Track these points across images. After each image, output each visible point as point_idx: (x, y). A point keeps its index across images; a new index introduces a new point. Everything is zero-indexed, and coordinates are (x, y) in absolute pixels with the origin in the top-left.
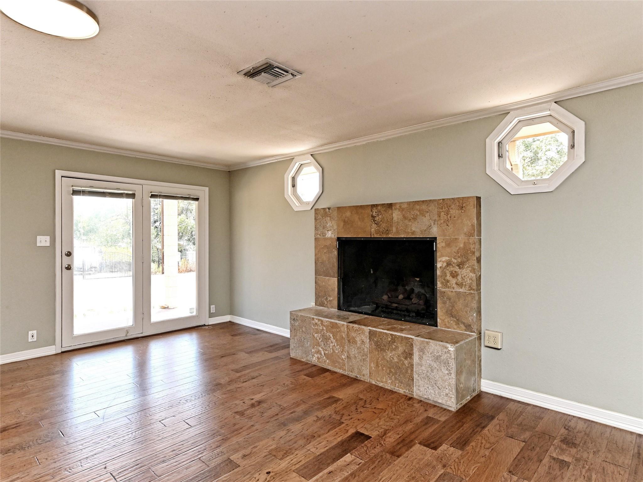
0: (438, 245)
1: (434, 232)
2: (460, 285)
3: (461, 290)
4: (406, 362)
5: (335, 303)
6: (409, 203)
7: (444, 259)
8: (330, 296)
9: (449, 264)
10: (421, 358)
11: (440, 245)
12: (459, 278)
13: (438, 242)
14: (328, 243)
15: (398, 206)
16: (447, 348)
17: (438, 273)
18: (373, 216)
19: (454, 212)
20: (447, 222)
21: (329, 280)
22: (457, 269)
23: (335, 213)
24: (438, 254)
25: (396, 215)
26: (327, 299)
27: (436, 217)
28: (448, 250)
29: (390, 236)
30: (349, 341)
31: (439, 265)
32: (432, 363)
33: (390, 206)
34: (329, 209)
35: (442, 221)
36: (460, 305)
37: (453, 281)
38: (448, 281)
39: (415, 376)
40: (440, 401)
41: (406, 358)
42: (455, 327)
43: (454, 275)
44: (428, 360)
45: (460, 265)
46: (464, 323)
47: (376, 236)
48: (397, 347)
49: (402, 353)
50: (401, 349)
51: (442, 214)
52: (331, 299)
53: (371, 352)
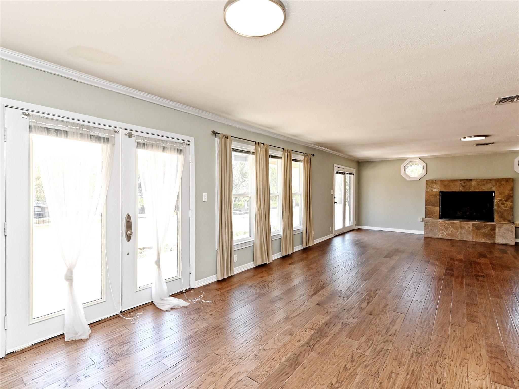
0: (495, 194)
1: (494, 189)
2: (506, 207)
3: (506, 209)
4: (492, 233)
5: (438, 216)
6: (481, 179)
7: (498, 199)
8: (435, 214)
9: (500, 200)
10: (499, 230)
11: (496, 193)
12: (505, 205)
13: (495, 193)
14: (434, 194)
15: (475, 180)
16: (512, 226)
17: (495, 203)
18: (461, 183)
19: (503, 183)
20: (500, 186)
21: (434, 208)
22: (504, 202)
23: (439, 183)
24: (495, 197)
25: (474, 183)
26: (433, 215)
27: (494, 184)
28: (500, 195)
29: (470, 191)
30: (461, 228)
31: (495, 201)
32: (504, 232)
33: (471, 180)
34: (435, 180)
35: (498, 186)
36: (505, 214)
37: (502, 206)
38: (500, 206)
39: (496, 236)
40: (508, 243)
41: (492, 231)
42: (503, 221)
43: (502, 204)
44: (502, 230)
45: (506, 201)
46: (507, 220)
47: (462, 191)
48: (487, 228)
49: (490, 230)
50: (489, 228)
51: (498, 184)
52: (436, 215)
53: (473, 230)
